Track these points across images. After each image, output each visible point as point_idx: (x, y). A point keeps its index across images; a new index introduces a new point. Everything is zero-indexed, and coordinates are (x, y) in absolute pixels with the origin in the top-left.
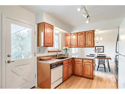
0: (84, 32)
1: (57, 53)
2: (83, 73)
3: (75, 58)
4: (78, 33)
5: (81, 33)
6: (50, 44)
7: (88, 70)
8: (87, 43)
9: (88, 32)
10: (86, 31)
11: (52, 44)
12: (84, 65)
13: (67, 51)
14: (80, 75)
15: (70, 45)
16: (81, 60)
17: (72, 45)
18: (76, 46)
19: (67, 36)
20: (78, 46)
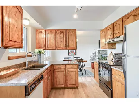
0: (65, 30)
1: (26, 59)
2: (67, 83)
3: (54, 65)
4: (57, 31)
5: (61, 31)
6: (16, 43)
7: (72, 78)
8: (68, 44)
9: (70, 31)
10: (67, 30)
11: (20, 44)
12: (67, 72)
13: (41, 55)
14: (63, 86)
15: (45, 46)
16: (63, 67)
17: (47, 46)
18: (54, 48)
19: (39, 33)
20: (57, 49)
